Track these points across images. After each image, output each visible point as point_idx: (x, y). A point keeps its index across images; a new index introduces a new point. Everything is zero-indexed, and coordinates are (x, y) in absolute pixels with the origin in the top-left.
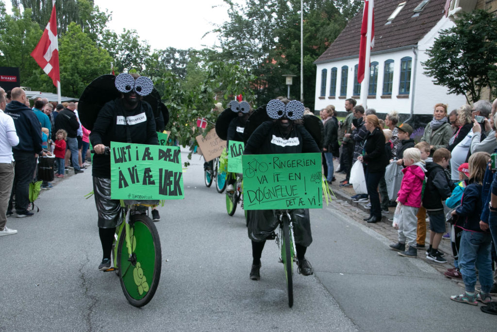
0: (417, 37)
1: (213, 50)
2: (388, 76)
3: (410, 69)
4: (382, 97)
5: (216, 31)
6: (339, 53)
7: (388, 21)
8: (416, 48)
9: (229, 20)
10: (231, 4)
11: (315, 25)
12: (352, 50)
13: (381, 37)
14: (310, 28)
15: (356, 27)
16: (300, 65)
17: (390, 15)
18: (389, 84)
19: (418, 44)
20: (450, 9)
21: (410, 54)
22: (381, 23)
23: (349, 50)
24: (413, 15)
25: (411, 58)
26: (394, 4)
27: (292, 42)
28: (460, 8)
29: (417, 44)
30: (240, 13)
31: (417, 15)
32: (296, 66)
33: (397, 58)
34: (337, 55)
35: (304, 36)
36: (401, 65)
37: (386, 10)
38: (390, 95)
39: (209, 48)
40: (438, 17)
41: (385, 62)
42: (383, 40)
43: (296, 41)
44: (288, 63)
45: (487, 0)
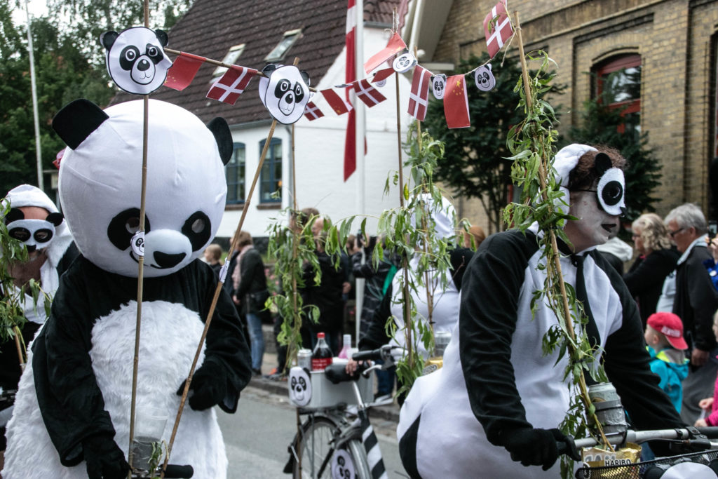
3: (280, 159)
7: (215, 77)
11: (52, 80)
13: (209, 104)
14: (46, 85)
16: (34, 154)
18: (236, 186)
21: (278, 133)
25: (281, 140)
26: (218, 47)
28: (421, 53)
32: (21, 156)
33: (251, 141)
35: (38, 98)
36: (261, 152)
38: (242, 205)
40: (319, 71)
42: (216, 108)
43: (20, 109)
44: (6, 151)
45: (462, 41)
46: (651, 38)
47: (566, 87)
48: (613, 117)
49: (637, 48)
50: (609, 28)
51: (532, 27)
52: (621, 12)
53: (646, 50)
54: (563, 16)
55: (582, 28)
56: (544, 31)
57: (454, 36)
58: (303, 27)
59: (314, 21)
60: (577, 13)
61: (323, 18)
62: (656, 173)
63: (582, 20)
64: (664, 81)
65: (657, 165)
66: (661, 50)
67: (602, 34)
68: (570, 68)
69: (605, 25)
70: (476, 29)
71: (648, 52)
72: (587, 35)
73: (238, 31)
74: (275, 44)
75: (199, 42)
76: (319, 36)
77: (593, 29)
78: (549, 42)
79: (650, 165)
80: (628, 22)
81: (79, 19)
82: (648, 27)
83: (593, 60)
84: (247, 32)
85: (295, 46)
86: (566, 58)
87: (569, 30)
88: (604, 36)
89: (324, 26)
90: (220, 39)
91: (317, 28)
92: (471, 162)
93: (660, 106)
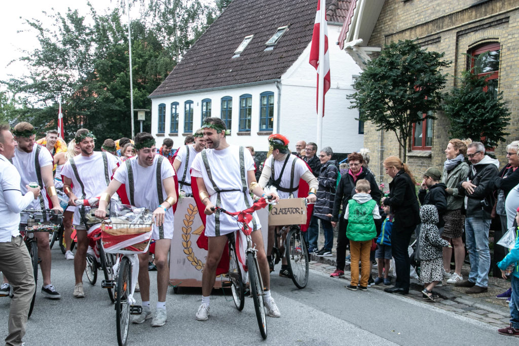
0: (278, 70)
1: (22, 81)
2: (246, 112)
3: (273, 104)
4: (239, 134)
5: (24, 59)
6: (179, 86)
7: (235, 54)
8: (279, 82)
9: (40, 47)
10: (41, 29)
11: (141, 56)
12: (196, 84)
13: (231, 71)
14: (137, 59)
15: (195, 59)
16: (129, 100)
17: (236, 48)
18: (246, 120)
19: (282, 79)
20: (345, 41)
21: (272, 88)
22: (226, 56)
23: (193, 84)
24: (265, 49)
25: (273, 93)
26: (238, 36)
27: (117, 75)
28: (360, 40)
29: (280, 78)
30: (53, 41)
31: (272, 48)
32: (122, 100)
33: (256, 93)
34: (179, 88)
35: (133, 67)
36: (261, 100)
37: (229, 43)
38: (249, 132)
39: (17, 79)
41: (240, 97)
42: (234, 73)
43: (122, 73)
44: (113, 97)
45: (387, 33)
46: (506, 33)
47: (451, 63)
48: (480, 82)
49: (498, 39)
50: (480, 26)
51: (431, 25)
52: (488, 16)
53: (503, 40)
54: (451, 18)
55: (462, 26)
56: (439, 27)
57: (381, 30)
58: (289, 24)
59: (296, 20)
60: (460, 16)
61: (301, 19)
62: (507, 117)
63: (463, 20)
64: (514, 59)
65: (508, 112)
66: (513, 40)
67: (475, 30)
68: (455, 51)
69: (478, 24)
70: (395, 26)
71: (505, 41)
72: (466, 30)
73: (250, 27)
74: (272, 34)
75: (226, 33)
76: (299, 30)
77: (470, 26)
78: (441, 35)
79: (503, 112)
80: (492, 22)
81: (158, 20)
82: (505, 25)
83: (469, 46)
84: (255, 27)
85: (284, 36)
86: (452, 45)
87: (454, 27)
88: (477, 31)
89: (302, 24)
90: (239, 32)
91: (298, 25)
92: (389, 108)
93: (511, 75)
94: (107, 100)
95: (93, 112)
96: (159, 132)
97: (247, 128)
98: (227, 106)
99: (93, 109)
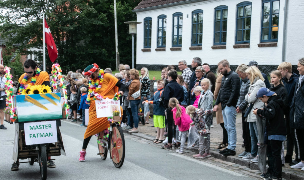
2: (244, 22)
4: (235, 47)
18: (244, 31)
41: (237, 5)
94: (89, 15)
95: (76, 27)
96: (144, 47)
97: (245, 40)
98: (221, 16)
99: (76, 24)
